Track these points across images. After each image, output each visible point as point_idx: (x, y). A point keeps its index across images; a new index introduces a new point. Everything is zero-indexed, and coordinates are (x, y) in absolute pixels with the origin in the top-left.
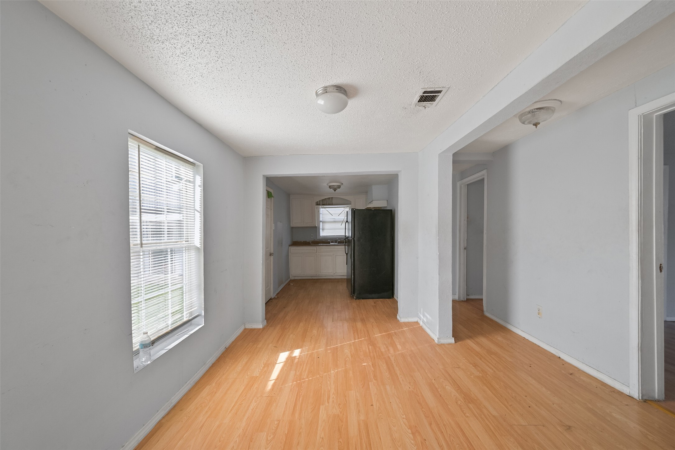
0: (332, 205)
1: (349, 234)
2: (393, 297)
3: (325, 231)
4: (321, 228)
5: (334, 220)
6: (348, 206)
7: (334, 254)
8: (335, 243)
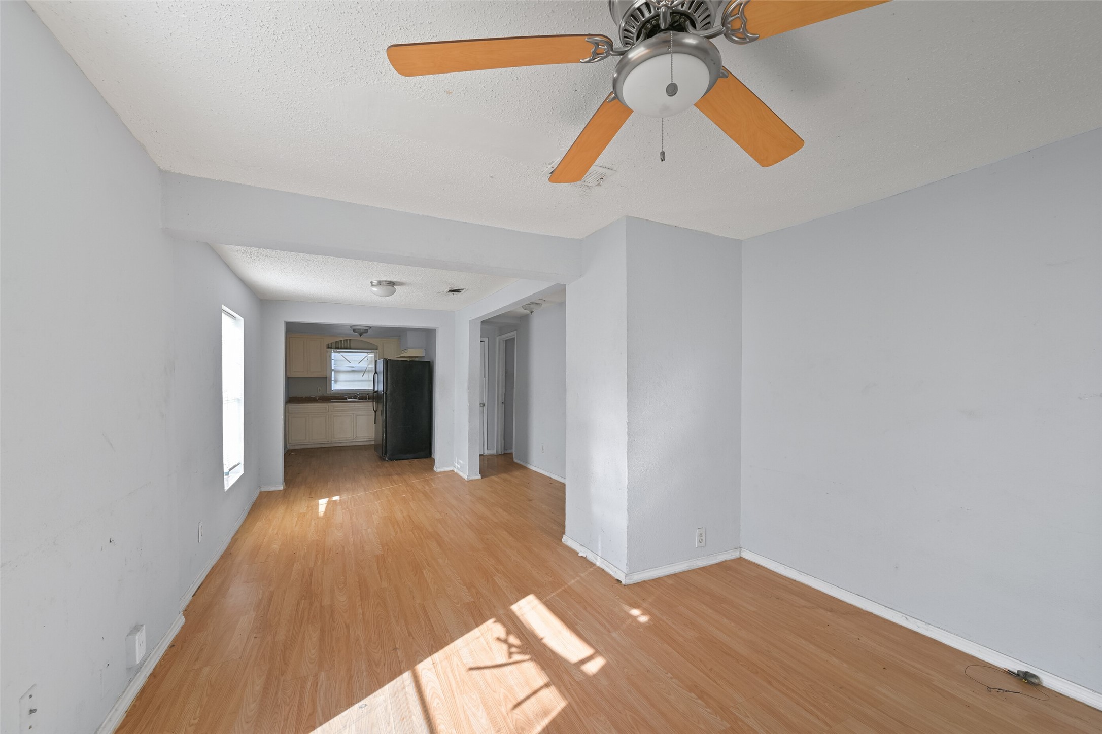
0: (350, 349)
1: (380, 388)
2: (430, 456)
3: (339, 383)
4: (333, 379)
5: (353, 369)
6: (373, 351)
7: (353, 413)
8: (355, 398)
